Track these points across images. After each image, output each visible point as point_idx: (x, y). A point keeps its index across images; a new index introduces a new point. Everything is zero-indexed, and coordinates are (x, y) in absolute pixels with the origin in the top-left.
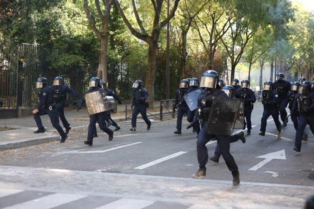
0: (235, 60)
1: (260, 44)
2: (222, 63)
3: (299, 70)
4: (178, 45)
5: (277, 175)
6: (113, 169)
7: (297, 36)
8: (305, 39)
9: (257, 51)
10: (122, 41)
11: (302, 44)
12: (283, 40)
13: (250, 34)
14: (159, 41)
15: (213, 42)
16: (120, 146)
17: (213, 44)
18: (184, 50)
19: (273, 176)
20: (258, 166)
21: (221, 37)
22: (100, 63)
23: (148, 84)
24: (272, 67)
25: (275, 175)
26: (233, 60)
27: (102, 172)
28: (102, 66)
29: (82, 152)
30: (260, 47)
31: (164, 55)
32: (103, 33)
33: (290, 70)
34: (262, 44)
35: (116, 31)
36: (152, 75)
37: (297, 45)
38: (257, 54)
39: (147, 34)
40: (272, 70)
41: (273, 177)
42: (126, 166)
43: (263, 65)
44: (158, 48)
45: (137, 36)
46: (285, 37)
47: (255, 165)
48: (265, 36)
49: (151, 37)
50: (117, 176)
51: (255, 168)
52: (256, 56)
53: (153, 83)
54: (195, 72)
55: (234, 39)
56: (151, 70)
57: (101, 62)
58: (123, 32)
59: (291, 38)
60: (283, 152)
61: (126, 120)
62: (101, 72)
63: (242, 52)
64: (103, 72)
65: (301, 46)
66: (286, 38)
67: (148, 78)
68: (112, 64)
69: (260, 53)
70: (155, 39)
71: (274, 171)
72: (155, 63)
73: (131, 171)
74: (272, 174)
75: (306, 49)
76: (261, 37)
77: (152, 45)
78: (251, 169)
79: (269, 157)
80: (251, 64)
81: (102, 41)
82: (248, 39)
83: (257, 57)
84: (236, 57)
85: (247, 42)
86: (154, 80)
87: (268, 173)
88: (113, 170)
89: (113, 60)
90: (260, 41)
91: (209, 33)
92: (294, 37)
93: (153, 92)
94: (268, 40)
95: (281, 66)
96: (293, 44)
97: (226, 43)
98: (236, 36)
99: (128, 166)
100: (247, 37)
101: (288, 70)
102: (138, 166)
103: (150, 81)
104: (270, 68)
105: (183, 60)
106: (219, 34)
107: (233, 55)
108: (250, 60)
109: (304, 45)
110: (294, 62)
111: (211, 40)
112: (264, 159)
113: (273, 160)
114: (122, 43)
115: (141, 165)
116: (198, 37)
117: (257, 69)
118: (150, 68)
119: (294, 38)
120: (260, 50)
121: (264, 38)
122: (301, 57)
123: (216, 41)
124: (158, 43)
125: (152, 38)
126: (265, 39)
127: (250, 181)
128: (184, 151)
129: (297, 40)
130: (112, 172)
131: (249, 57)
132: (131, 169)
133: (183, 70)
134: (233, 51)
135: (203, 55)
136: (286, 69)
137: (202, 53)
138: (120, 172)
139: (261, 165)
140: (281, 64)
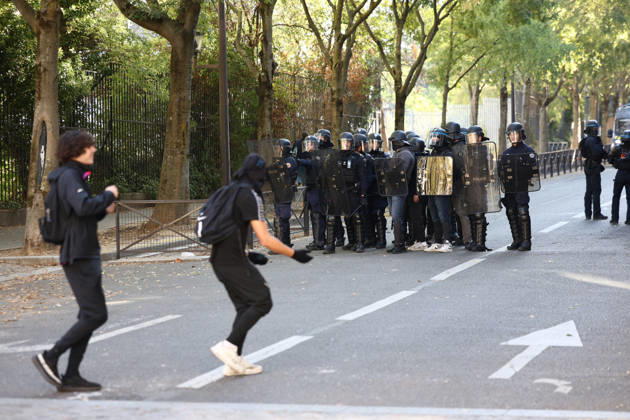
0: (404, 79)
1: (472, 32)
2: (368, 90)
3: (575, 103)
4: (246, 43)
5: (570, 389)
6: (120, 389)
7: (570, 9)
8: (591, 16)
9: (464, 53)
10: (91, 36)
11: (583, 32)
12: (535, 22)
13: (442, 8)
14: (199, 34)
15: (343, 32)
16: (122, 327)
17: (345, 37)
18: (266, 55)
19: (558, 390)
20: (512, 367)
21: (364, 18)
22: (39, 98)
23: (173, 153)
24: (504, 96)
25: (563, 387)
26: (398, 82)
27: (91, 398)
28: (45, 106)
29: (21, 349)
30: (472, 42)
31: (209, 70)
32: (45, 13)
33: (551, 104)
34: (476, 34)
35: (74, 7)
36: (183, 126)
37: (569, 35)
38: (463, 61)
39: (165, 14)
40: (504, 107)
41: (559, 394)
42: (154, 381)
43: (479, 92)
44: (196, 54)
45: (136, 20)
46: (540, 13)
47: (504, 363)
48: (487, 12)
49: (177, 20)
50: (137, 409)
51: (505, 372)
52: (459, 69)
53: (187, 151)
54: (294, 116)
55: (401, 23)
56: (179, 115)
57: (42, 96)
58: (91, 9)
59: (555, 16)
60: (570, 326)
61: (118, 257)
62: (44, 123)
63: (423, 57)
64: (49, 125)
65: (580, 39)
66: (543, 15)
67: (172, 138)
68: (68, 101)
69: (469, 58)
70: (187, 26)
71: (560, 378)
72: (188, 94)
73: (172, 394)
74: (555, 387)
75: (593, 45)
76: (472, 15)
77: (179, 43)
78: (495, 376)
79: (538, 342)
80: (448, 89)
81: (41, 37)
82: (438, 21)
83: (462, 72)
84: (406, 71)
85: (435, 29)
86: (188, 141)
87: (544, 385)
88: (120, 394)
89: (70, 88)
90: (471, 26)
91: (334, 7)
92: (562, 12)
93: (187, 176)
94: (491, 21)
95: (528, 94)
96: (558, 32)
97: (378, 33)
98: (405, 15)
99: (158, 380)
100: (437, 15)
101: (547, 104)
102: (186, 380)
103: (178, 145)
104: (498, 101)
105: (266, 85)
106: (358, 11)
107: (399, 66)
108: (443, 81)
109: (588, 34)
110: (561, 82)
111: (336, 27)
112: (524, 348)
113: (549, 348)
114: (90, 41)
115: (193, 376)
116: (302, 19)
117: (461, 103)
118: (175, 110)
119: (561, 14)
120: (470, 50)
121: (481, 17)
122: (582, 68)
123: (352, 31)
124: (196, 38)
125: (179, 23)
126: (485, 19)
127: (502, 407)
128: (302, 334)
129: (570, 21)
130: (118, 398)
131: (441, 71)
132: (168, 389)
133: (267, 112)
134: (399, 56)
135: (316, 68)
136: (540, 103)
137: (312, 64)
138: (140, 399)
139: (519, 363)
140: (528, 88)
